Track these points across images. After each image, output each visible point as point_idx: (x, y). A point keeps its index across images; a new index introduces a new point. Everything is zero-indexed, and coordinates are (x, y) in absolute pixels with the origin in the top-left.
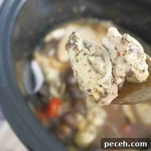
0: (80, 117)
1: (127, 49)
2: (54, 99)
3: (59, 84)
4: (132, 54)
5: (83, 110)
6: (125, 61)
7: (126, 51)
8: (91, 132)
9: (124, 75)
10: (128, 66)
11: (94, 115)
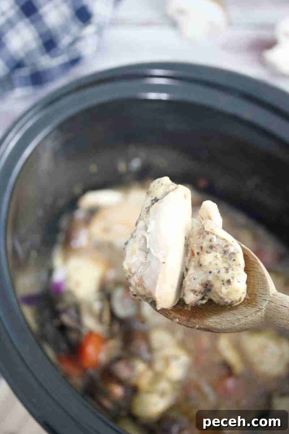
0: (140, 367)
1: (205, 244)
2: (91, 333)
3: (97, 306)
4: (213, 254)
5: (146, 355)
6: (201, 265)
7: (202, 248)
8: (163, 394)
9: (198, 287)
10: (205, 273)
11: (167, 361)
